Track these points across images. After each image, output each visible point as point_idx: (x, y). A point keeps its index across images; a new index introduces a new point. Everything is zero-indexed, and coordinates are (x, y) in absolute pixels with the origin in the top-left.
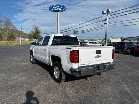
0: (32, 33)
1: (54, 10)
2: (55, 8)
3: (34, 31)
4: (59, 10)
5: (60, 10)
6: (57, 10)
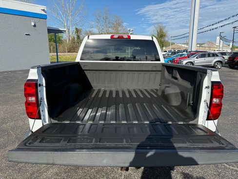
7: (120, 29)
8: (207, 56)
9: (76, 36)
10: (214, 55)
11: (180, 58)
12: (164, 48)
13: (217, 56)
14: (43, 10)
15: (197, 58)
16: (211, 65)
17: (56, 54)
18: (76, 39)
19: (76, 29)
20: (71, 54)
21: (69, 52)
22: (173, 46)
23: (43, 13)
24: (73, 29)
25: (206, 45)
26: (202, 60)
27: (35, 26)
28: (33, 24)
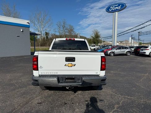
0: (91, 38)
1: (112, 10)
2: (113, 8)
3: (94, 36)
4: (117, 9)
5: (119, 9)
6: (115, 10)
7: (72, 33)
8: (122, 48)
9: (45, 37)
10: (126, 48)
11: (107, 50)
12: (99, 44)
13: (128, 48)
14: (28, 23)
15: (116, 50)
16: (124, 53)
17: (34, 47)
18: (46, 39)
19: (46, 32)
20: (42, 47)
21: (41, 46)
22: (104, 43)
23: (28, 24)
24: (43, 33)
25: (124, 42)
26: (119, 51)
27: (23, 31)
28: (22, 30)
